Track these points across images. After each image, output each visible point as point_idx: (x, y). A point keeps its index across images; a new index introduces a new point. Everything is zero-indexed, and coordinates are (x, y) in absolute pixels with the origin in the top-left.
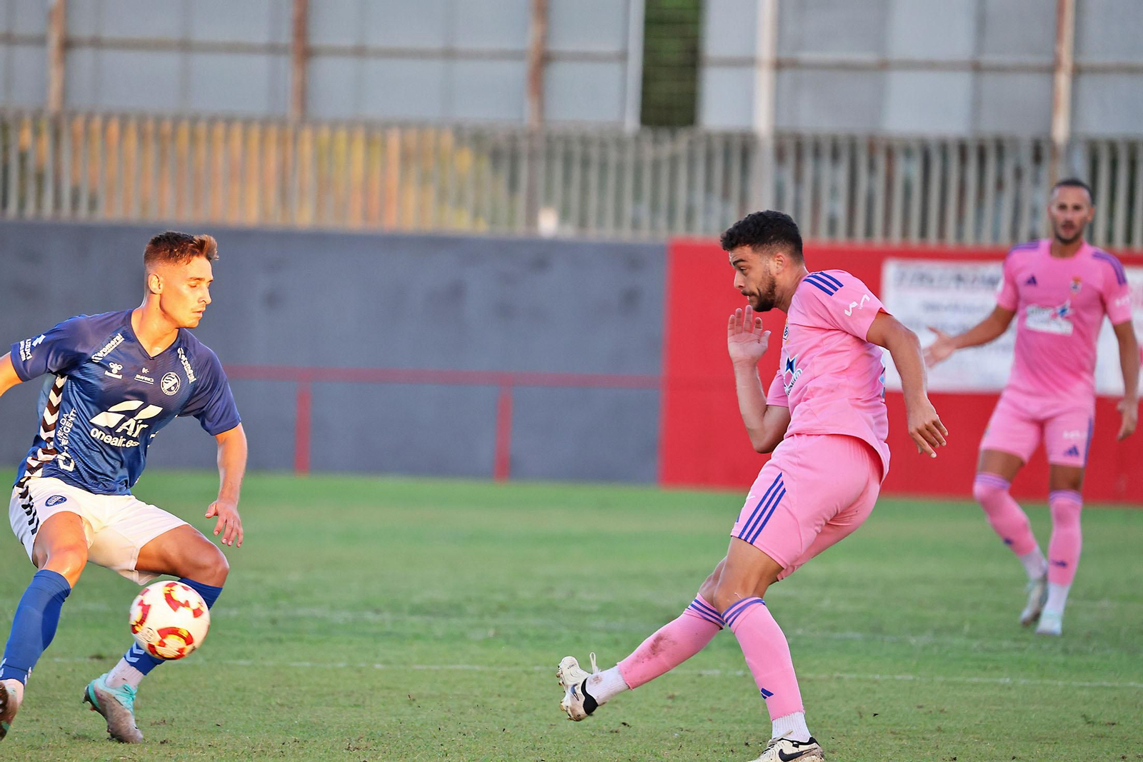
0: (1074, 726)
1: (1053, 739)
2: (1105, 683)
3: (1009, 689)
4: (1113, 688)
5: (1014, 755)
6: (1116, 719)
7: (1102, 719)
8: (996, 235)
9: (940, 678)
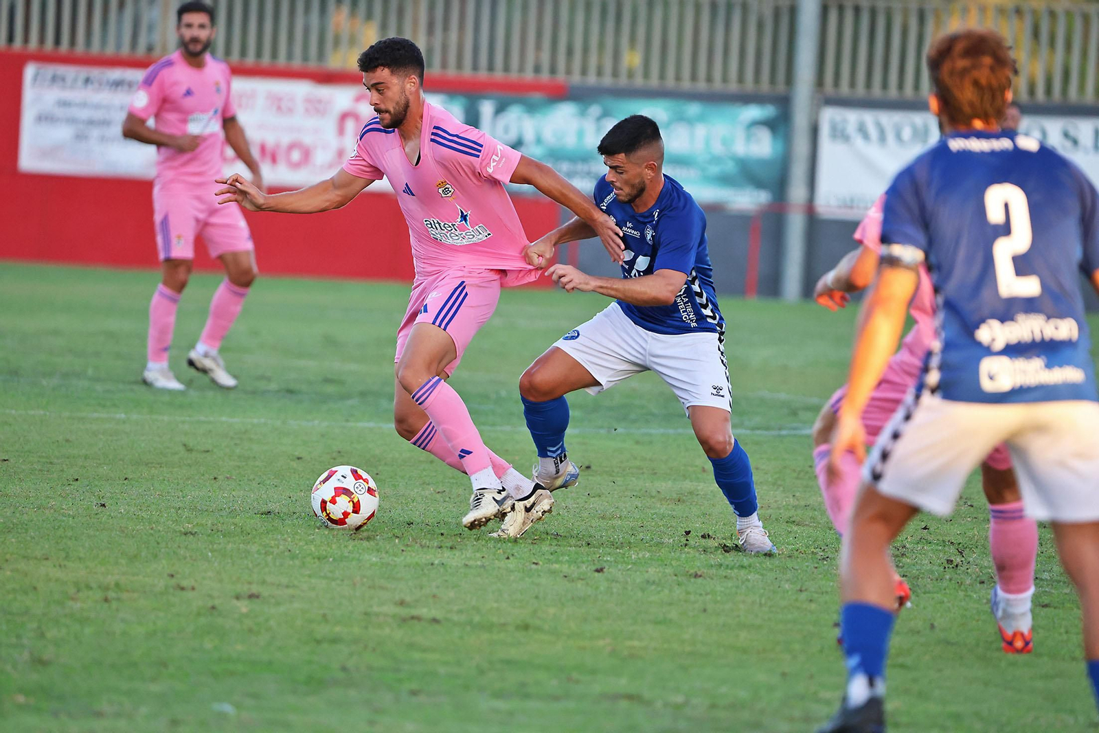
0: (176, 453)
1: (158, 464)
2: (202, 418)
3: (124, 422)
4: (209, 422)
5: (126, 476)
6: (210, 448)
7: (199, 447)
8: (119, 45)
9: (67, 414)
